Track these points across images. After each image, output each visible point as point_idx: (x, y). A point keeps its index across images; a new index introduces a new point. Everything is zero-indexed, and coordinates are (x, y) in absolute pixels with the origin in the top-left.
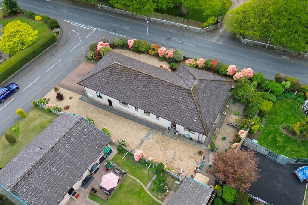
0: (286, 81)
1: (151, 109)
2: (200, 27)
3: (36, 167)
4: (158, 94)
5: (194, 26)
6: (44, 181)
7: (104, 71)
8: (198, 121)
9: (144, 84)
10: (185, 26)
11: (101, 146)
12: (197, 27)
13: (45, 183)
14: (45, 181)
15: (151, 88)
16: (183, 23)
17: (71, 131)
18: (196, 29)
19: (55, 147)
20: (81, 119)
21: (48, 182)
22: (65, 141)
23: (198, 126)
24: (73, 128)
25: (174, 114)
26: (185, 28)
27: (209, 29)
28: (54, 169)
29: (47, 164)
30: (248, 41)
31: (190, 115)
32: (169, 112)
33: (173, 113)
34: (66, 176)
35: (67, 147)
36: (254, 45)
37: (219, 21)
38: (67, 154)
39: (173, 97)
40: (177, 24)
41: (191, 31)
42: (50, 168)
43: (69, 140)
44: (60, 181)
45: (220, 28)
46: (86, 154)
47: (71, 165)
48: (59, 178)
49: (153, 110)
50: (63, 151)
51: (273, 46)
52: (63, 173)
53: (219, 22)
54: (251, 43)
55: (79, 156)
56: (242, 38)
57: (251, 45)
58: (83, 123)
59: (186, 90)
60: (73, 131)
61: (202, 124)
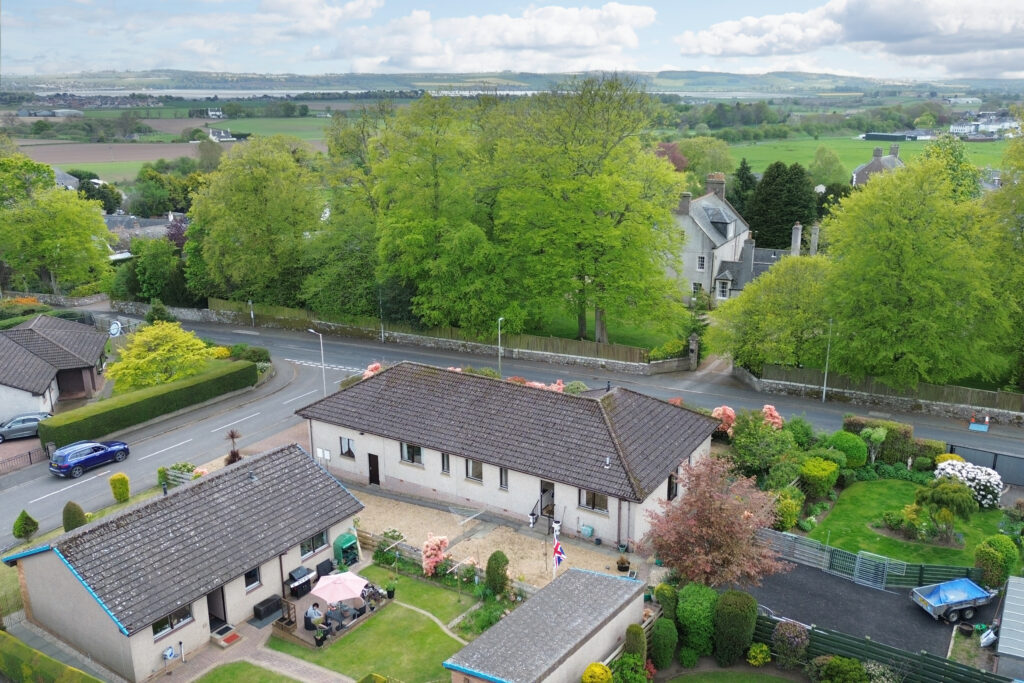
0: (874, 427)
1: (485, 452)
2: (642, 359)
3: (144, 514)
4: (508, 415)
5: (626, 360)
6: (154, 548)
7: (373, 380)
8: (615, 468)
9: (474, 398)
10: (602, 361)
11: (332, 514)
12: (634, 361)
13: (154, 555)
14: (157, 550)
15: (490, 406)
16: (597, 354)
17: (258, 465)
18: (631, 366)
19: (206, 487)
20: (289, 447)
21: (164, 554)
22: (236, 481)
23: (614, 479)
24: (264, 458)
25: (549, 457)
26: (603, 366)
27: (666, 366)
28: (188, 529)
29: (173, 515)
30: (772, 383)
31: (594, 457)
32: (534, 453)
33: (545, 456)
34: (218, 554)
35: (237, 493)
36: (789, 393)
37: (691, 347)
38: (233, 507)
39: (549, 419)
40: (579, 359)
41: (618, 372)
42: (179, 526)
43: (246, 482)
44: (198, 560)
45: (695, 370)
46: (284, 521)
47: (239, 533)
48: (198, 553)
49: (491, 453)
50: (223, 499)
51: (841, 390)
52: (212, 545)
53: (692, 351)
54: (781, 390)
55: (266, 519)
56: (755, 379)
57: (783, 393)
58: (293, 456)
59: (585, 402)
60: (264, 466)
61: (626, 473)
